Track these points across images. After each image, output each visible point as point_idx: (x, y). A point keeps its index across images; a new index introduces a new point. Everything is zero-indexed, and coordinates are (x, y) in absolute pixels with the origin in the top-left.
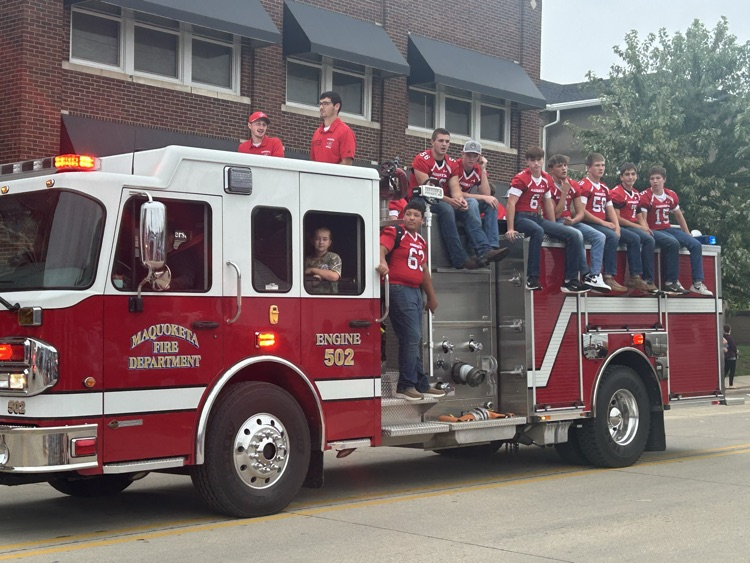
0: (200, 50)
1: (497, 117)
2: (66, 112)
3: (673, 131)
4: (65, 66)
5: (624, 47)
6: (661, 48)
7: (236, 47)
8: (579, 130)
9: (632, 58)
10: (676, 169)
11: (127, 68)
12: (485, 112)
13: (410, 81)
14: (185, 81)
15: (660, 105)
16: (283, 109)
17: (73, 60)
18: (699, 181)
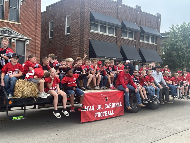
0: (109, 28)
1: (153, 39)
2: (90, 39)
3: (181, 41)
4: (90, 31)
5: (171, 27)
6: (178, 27)
7: (114, 28)
8: (164, 41)
9: (173, 29)
10: (182, 47)
11: (99, 32)
12: (152, 38)
13: (140, 33)
14: (107, 34)
15: (179, 37)
16: (121, 38)
17: (91, 30)
18: (186, 49)
